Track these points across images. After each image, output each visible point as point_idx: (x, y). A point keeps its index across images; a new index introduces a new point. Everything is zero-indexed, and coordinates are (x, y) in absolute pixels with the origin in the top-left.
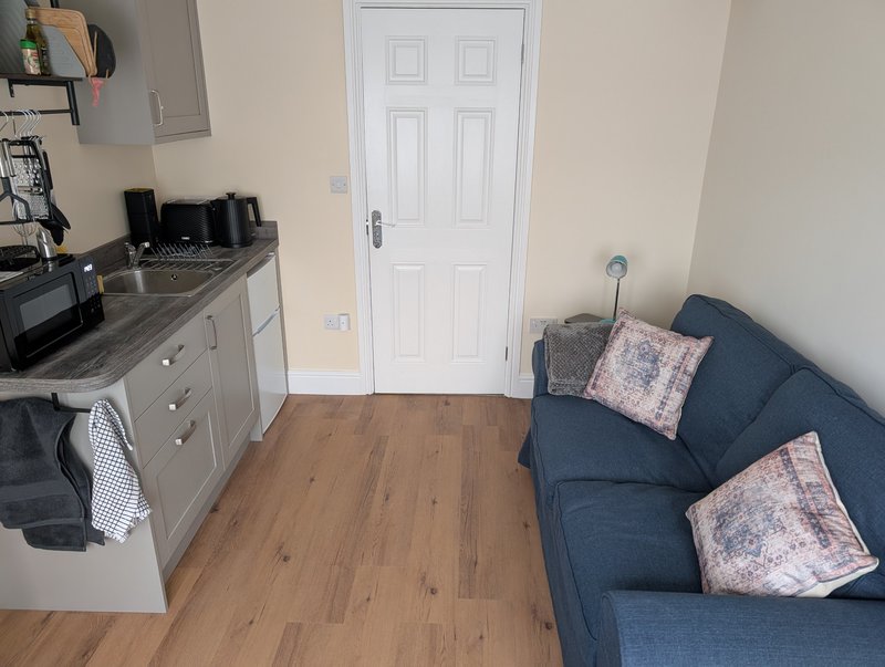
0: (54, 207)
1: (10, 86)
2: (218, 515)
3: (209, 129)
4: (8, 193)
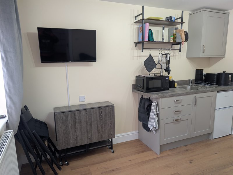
0: (168, 67)
1: (172, 45)
2: (185, 147)
3: (224, 55)
4: (159, 63)
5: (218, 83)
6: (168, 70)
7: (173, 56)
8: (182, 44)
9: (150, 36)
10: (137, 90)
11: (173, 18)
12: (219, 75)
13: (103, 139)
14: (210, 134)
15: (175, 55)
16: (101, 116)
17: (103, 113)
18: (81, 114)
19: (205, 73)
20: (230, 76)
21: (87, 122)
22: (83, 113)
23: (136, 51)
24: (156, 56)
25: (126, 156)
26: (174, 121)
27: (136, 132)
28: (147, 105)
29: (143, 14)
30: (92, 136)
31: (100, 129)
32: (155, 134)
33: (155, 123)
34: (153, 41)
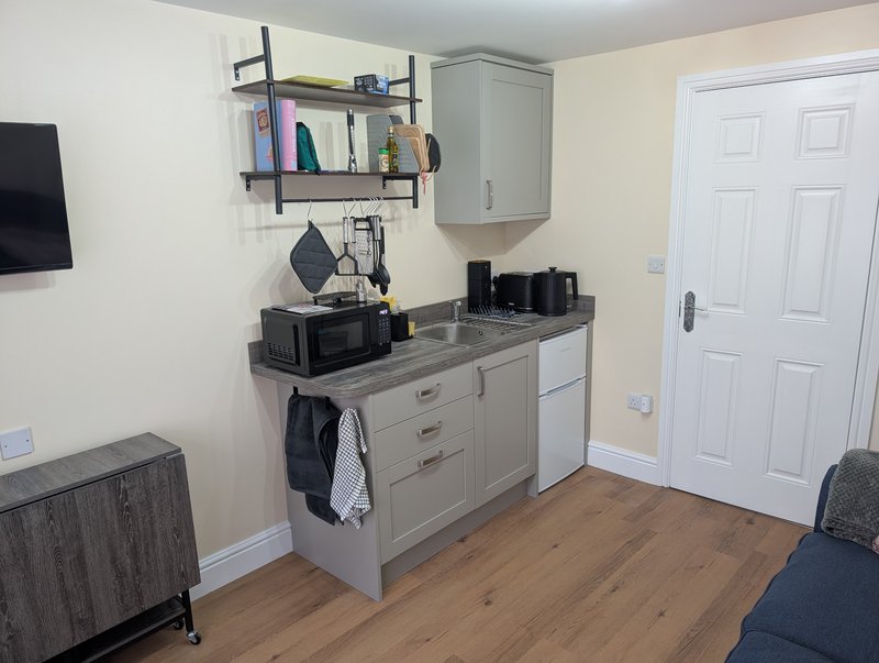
0: (382, 267)
1: (384, 181)
2: (461, 546)
3: (548, 212)
4: (346, 254)
5: (539, 308)
6: (379, 278)
7: (393, 220)
8: (420, 179)
9: (305, 150)
10: (270, 367)
11: (381, 80)
12: (539, 278)
13: (147, 605)
14: (530, 480)
15: (396, 216)
16: (125, 511)
17: (135, 497)
18: (25, 525)
19: (495, 272)
20: (569, 280)
21: (58, 551)
22: (34, 517)
23: (250, 209)
24: (330, 225)
25: (256, 644)
26: (420, 465)
27: (282, 528)
28: (319, 424)
29: (266, 57)
30: (91, 608)
31: (128, 567)
32: (358, 527)
33: (356, 493)
34: (317, 171)
